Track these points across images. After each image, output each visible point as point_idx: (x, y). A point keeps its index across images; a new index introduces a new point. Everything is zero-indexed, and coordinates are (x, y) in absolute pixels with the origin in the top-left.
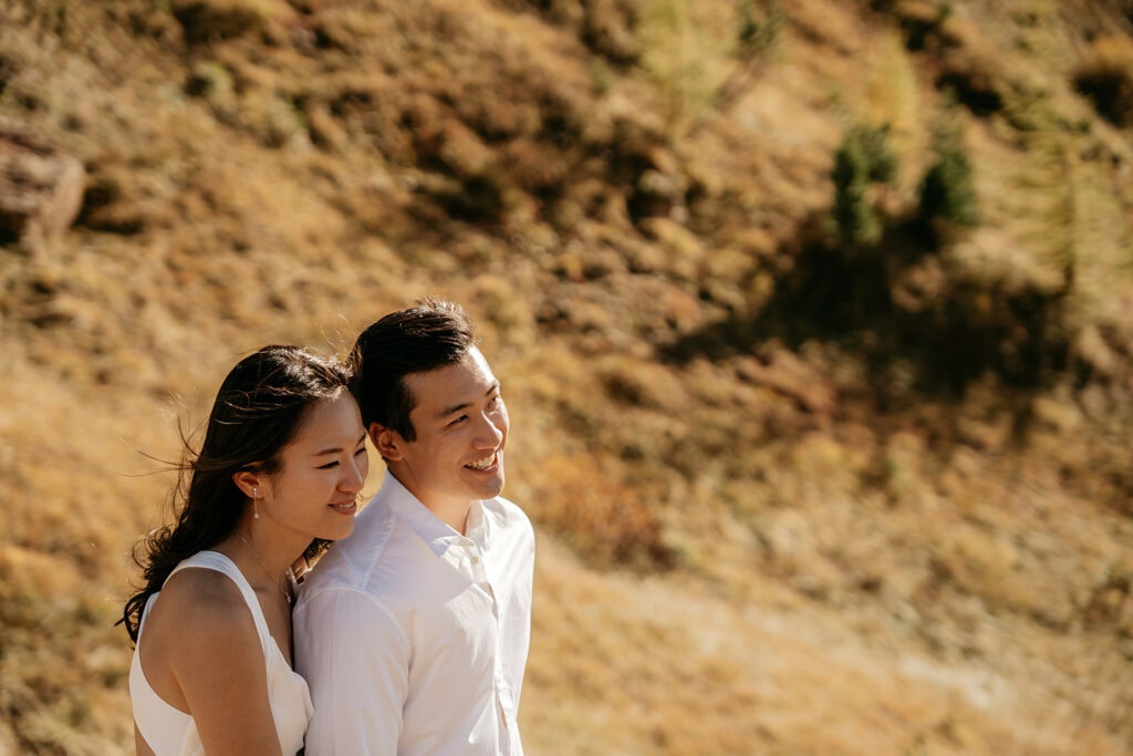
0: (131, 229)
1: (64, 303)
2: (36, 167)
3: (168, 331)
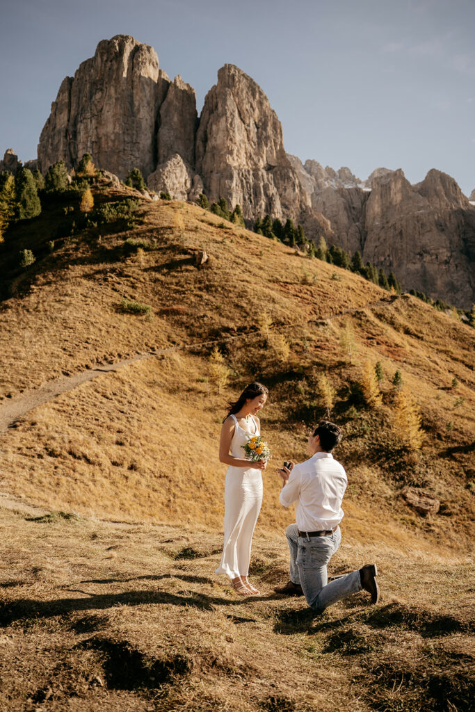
0: (449, 515)
1: (433, 528)
2: (431, 501)
3: (453, 535)
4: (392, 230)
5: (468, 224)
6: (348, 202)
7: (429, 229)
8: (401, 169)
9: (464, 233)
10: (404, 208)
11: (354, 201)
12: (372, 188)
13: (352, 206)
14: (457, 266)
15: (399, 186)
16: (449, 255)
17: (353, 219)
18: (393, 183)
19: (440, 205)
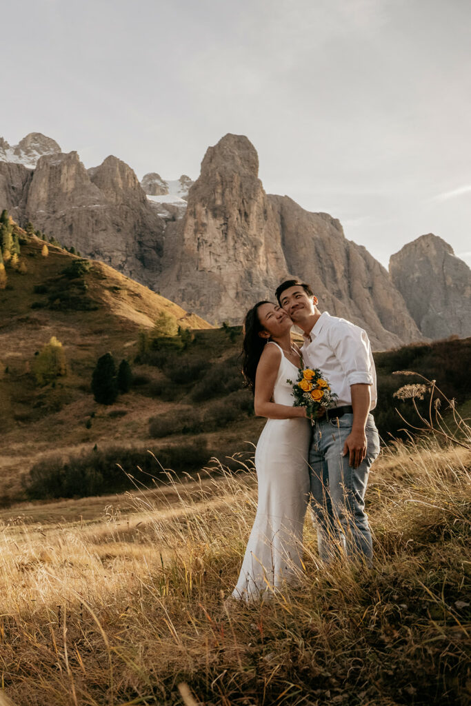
4: (61, 223)
5: (144, 225)
6: (7, 179)
7: (103, 227)
8: (76, 152)
9: (140, 236)
10: (76, 198)
11: (14, 178)
12: (38, 167)
13: (10, 184)
14: (131, 272)
15: (73, 171)
16: (124, 259)
17: (12, 202)
18: (66, 167)
19: (117, 200)
